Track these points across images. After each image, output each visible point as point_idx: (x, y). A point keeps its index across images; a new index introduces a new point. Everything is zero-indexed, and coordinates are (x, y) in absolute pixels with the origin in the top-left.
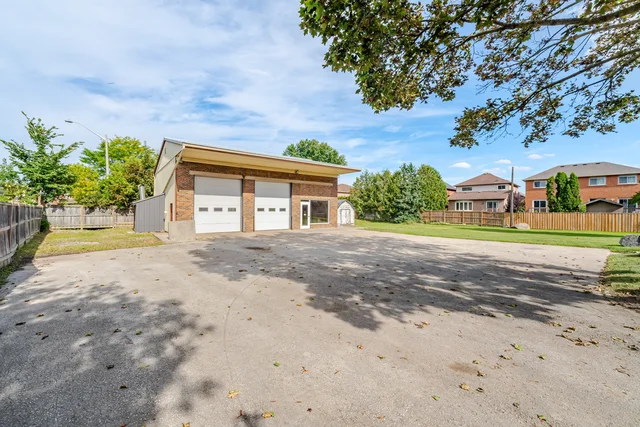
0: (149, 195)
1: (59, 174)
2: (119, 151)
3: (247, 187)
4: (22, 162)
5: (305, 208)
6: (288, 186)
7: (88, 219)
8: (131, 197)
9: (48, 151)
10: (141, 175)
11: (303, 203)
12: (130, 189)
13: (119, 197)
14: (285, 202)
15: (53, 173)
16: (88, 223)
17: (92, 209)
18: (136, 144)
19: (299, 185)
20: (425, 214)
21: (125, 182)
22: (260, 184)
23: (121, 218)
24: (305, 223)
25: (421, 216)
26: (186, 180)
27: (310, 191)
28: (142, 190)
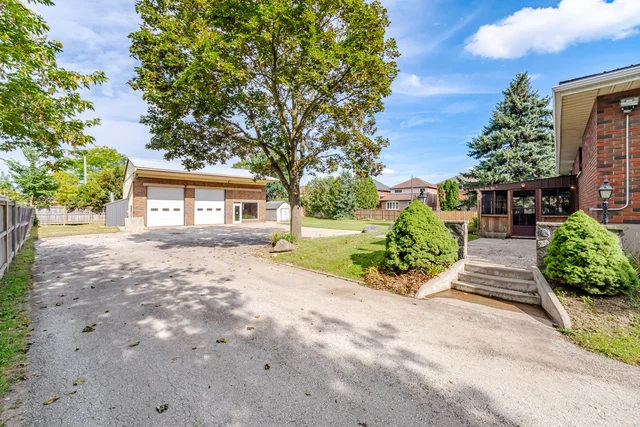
0: (119, 198)
1: (46, 182)
2: (97, 158)
3: (189, 194)
4: (17, 174)
5: (237, 209)
6: (223, 192)
7: (70, 217)
8: (105, 200)
9: (37, 166)
10: (113, 183)
11: (234, 205)
12: (103, 194)
13: (94, 200)
14: (221, 204)
15: (42, 182)
16: (70, 219)
17: (72, 209)
18: (112, 152)
19: (232, 191)
20: (358, 212)
21: (99, 188)
22: (199, 191)
23: (96, 217)
24: (237, 218)
25: (355, 214)
26: (140, 190)
27: (241, 196)
28: (112, 195)
